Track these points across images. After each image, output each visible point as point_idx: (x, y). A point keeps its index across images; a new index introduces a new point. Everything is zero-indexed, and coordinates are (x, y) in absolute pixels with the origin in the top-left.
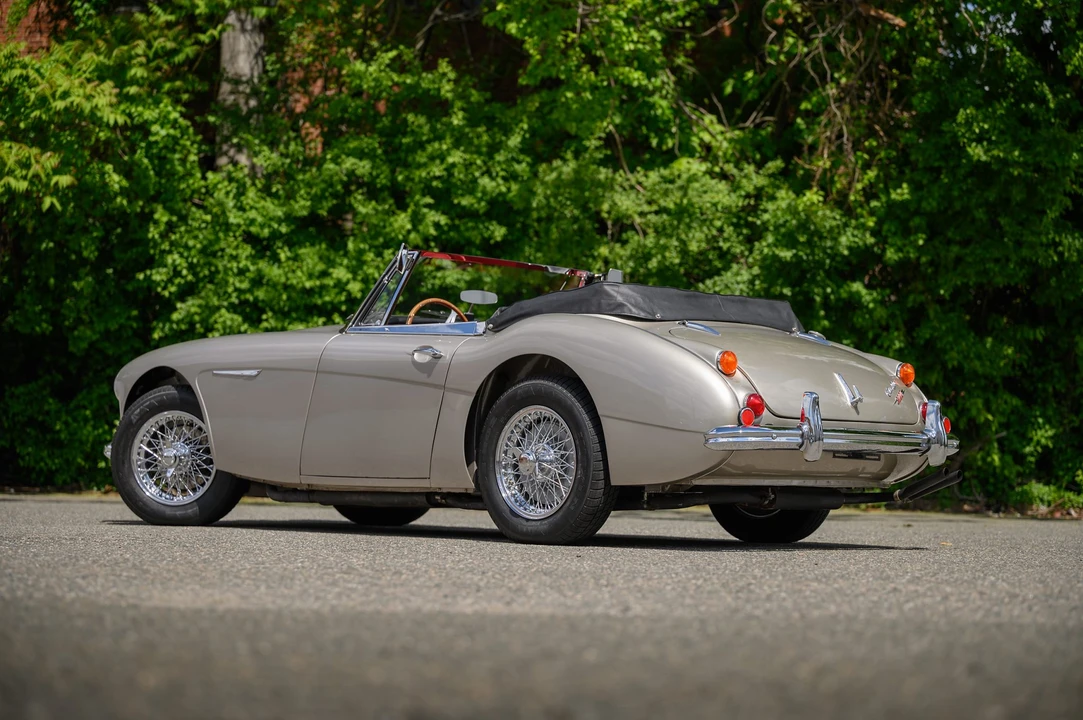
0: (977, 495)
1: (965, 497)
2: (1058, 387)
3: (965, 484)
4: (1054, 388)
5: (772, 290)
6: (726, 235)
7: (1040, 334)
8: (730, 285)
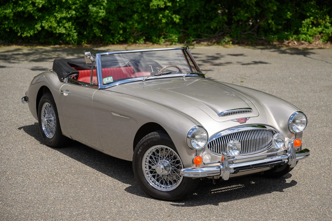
0: (263, 37)
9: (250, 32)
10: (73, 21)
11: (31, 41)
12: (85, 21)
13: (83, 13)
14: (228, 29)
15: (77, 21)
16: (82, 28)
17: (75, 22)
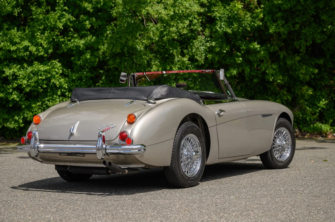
2: (326, 83)
4: (325, 83)
6: (194, 23)
7: (321, 62)
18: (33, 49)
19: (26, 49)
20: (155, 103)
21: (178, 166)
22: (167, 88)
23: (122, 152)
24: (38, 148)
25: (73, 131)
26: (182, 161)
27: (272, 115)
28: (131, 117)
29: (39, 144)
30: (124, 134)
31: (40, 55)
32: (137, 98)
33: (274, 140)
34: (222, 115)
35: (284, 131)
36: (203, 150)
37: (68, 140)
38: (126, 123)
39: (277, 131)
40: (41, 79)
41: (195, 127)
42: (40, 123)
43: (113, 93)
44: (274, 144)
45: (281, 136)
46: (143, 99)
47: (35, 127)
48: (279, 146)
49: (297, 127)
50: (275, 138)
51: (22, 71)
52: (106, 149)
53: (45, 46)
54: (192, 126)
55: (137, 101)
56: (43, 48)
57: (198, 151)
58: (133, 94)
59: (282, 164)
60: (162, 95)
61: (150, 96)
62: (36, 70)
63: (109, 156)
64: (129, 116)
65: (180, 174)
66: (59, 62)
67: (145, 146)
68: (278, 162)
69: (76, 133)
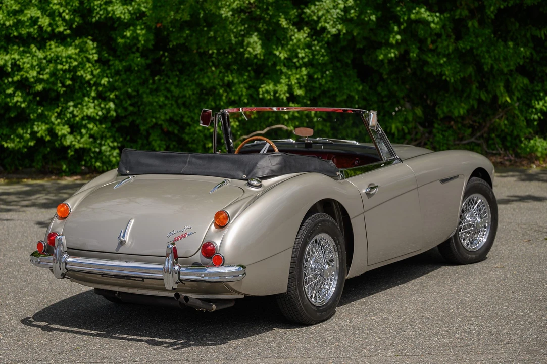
0: (499, 149)
1: (491, 151)
3: (490, 142)
5: (363, 17)
8: (329, 10)
9: (473, 139)
10: (109, 125)
11: (20, 168)
12: (133, 123)
13: (131, 108)
14: (427, 135)
15: (117, 126)
16: (128, 138)
17: (113, 126)
18: (45, 21)
19: (34, 21)
20: (260, 186)
21: (300, 292)
22: (281, 157)
23: (206, 278)
24: (66, 263)
25: (124, 236)
26: (306, 282)
27: (458, 176)
28: (221, 217)
29: (68, 258)
30: (209, 248)
31: (57, 31)
32: (230, 176)
33: (461, 216)
34: (373, 194)
35: (478, 199)
36: (341, 258)
37: (115, 252)
38: (213, 227)
39: (467, 199)
40: (62, 70)
41: (328, 221)
42: (69, 217)
43: (190, 163)
44: (460, 223)
45: (473, 208)
46: (240, 177)
47: (60, 223)
48: (470, 226)
49: (500, 146)
50: (463, 211)
51: (28, 57)
52: (179, 274)
53: (67, 17)
54: (324, 221)
55: (230, 180)
56: (64, 19)
57: (332, 260)
58: (224, 167)
59: (474, 256)
60: (272, 171)
61: (253, 173)
62: (52, 55)
63: (184, 284)
64: (218, 215)
65: (303, 304)
66: (93, 41)
67: (244, 268)
68: (467, 253)
69: (129, 240)
